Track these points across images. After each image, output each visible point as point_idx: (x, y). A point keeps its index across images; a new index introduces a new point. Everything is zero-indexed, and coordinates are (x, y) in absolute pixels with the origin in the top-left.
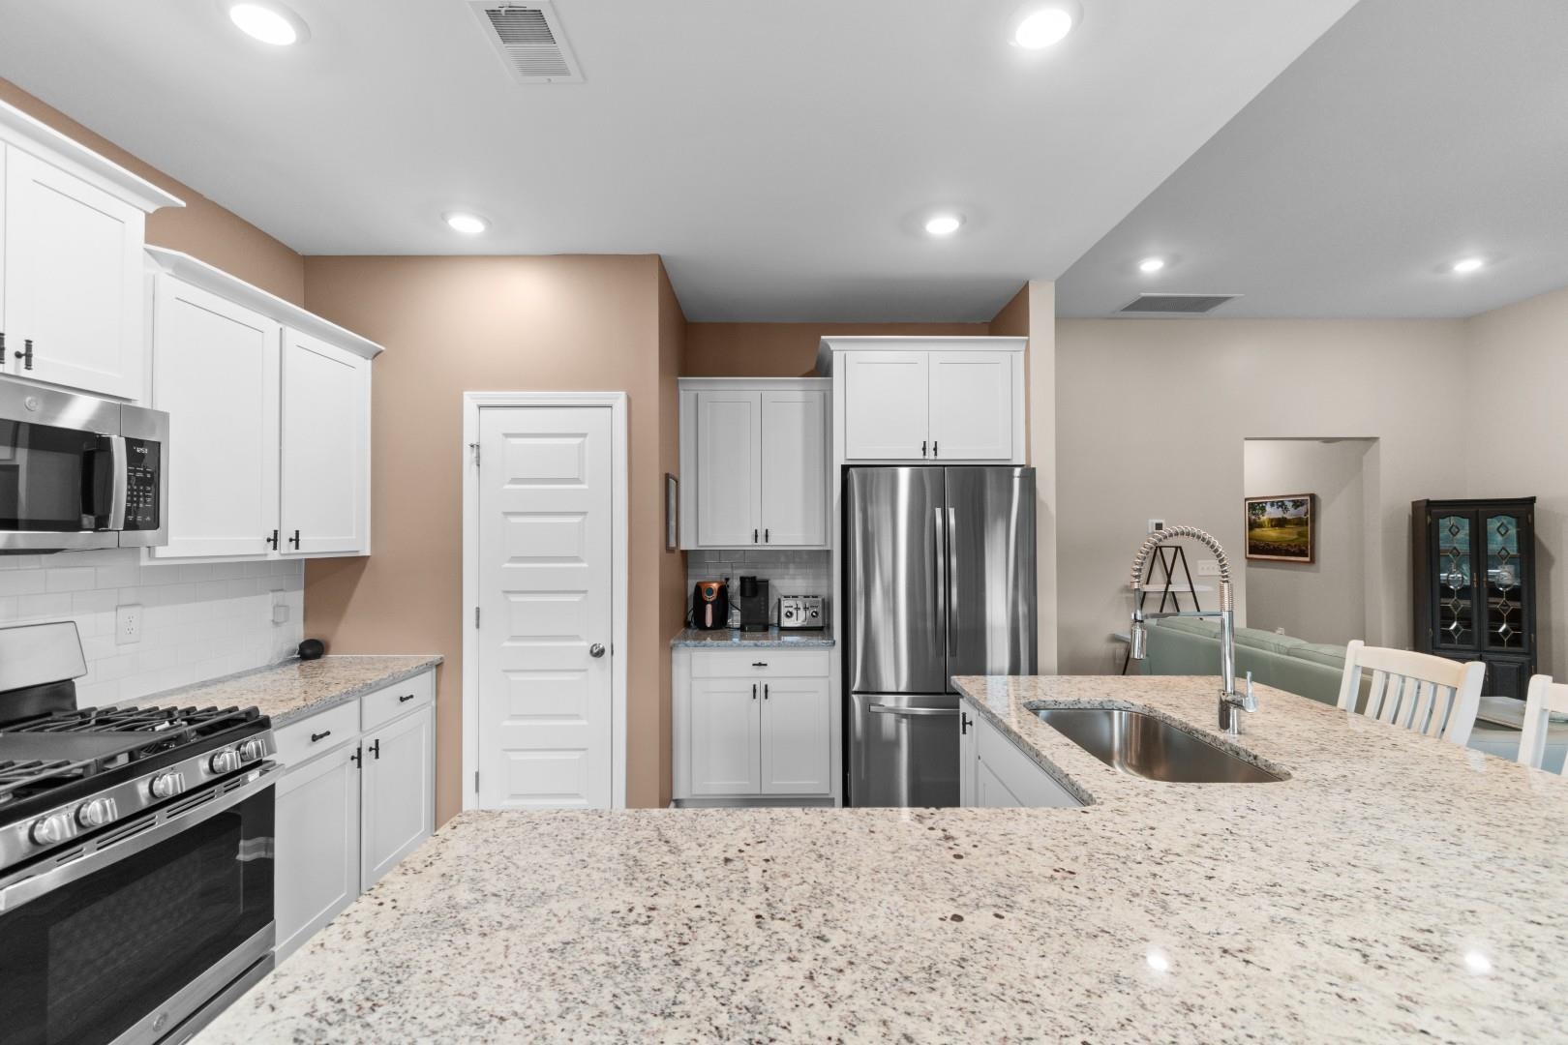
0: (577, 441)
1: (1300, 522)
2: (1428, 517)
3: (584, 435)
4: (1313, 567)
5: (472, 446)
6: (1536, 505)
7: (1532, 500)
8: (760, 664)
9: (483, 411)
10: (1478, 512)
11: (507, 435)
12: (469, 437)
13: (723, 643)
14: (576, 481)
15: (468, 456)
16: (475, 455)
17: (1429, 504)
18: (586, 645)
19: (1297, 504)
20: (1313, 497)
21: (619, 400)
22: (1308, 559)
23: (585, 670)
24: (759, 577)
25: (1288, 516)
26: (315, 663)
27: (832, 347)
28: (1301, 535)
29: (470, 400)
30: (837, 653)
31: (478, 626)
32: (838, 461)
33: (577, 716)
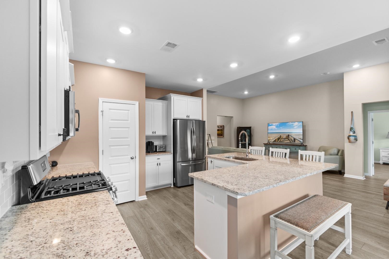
0: (128, 111)
1: (221, 130)
2: (240, 129)
3: (129, 110)
4: (223, 138)
5: (101, 111)
6: (251, 128)
7: (251, 127)
8: (158, 159)
9: (104, 103)
10: (245, 129)
11: (110, 109)
12: (100, 109)
13: (156, 154)
14: (127, 120)
15: (100, 113)
16: (102, 113)
17: (240, 127)
18: (130, 157)
19: (221, 127)
20: (223, 126)
21: (137, 103)
22: (223, 136)
23: (129, 162)
24: (153, 142)
25: (220, 129)
26: (55, 167)
27: (172, 96)
28: (222, 132)
29: (101, 100)
30: (172, 155)
31: (103, 154)
32: (172, 118)
33: (127, 173)
